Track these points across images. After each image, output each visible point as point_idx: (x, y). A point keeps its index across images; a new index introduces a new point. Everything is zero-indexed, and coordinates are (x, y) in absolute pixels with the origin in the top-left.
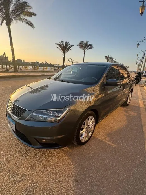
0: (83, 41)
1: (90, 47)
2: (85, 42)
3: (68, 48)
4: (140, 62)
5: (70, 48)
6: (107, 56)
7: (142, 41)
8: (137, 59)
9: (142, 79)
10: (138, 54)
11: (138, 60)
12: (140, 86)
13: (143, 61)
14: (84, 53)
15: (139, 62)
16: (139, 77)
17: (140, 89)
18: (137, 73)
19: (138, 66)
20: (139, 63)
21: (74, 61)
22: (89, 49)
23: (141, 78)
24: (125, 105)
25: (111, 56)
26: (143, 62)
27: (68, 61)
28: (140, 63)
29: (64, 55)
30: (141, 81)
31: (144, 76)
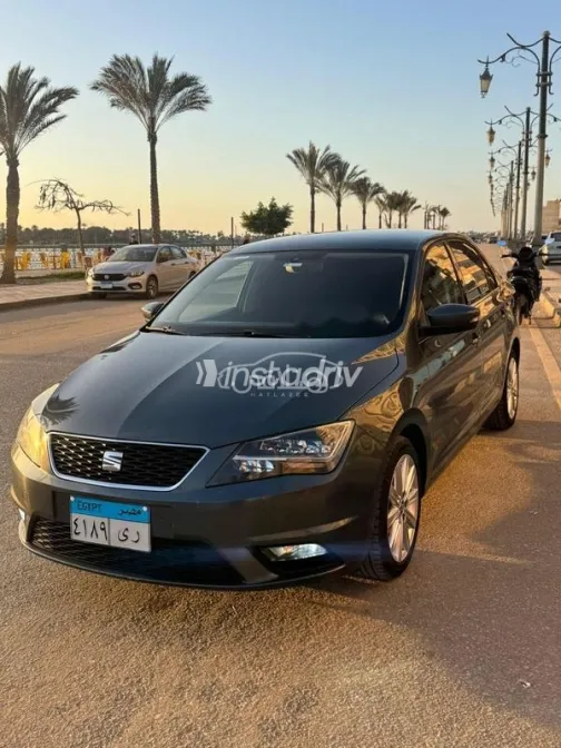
0: (133, 58)
1: (188, 93)
2: (147, 64)
3: (36, 108)
4: (512, 176)
5: (52, 109)
6: (307, 151)
7: (503, 57)
8: (492, 160)
9: (545, 284)
10: (492, 133)
11: (496, 165)
12: (543, 323)
13: (526, 173)
14: (153, 139)
15: (506, 172)
16: (526, 274)
17: (548, 343)
18: (513, 255)
19: (501, 203)
20: (505, 182)
21: (86, 201)
22: (182, 107)
23: (538, 280)
24: (498, 422)
25: (332, 151)
26: (530, 176)
27: (38, 200)
28: (511, 180)
29: (13, 163)
30: (542, 297)
31: (548, 263)
